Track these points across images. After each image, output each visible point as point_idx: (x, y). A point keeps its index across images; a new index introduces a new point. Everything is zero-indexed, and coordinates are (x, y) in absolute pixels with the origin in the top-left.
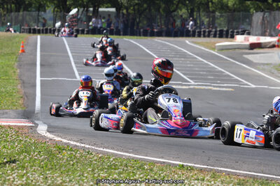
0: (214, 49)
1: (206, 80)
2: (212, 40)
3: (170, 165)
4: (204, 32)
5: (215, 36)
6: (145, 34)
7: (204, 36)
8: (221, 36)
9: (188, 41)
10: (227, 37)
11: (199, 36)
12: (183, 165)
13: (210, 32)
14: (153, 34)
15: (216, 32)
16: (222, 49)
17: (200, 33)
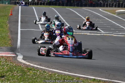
0: (115, 14)
1: (110, 30)
2: (114, 8)
3: (88, 78)
4: (110, 4)
5: (115, 7)
6: (78, 5)
7: (110, 7)
8: (119, 7)
9: (100, 9)
10: (122, 7)
11: (107, 6)
12: (95, 79)
13: (113, 4)
14: (82, 6)
15: (116, 4)
16: (119, 14)
17: (107, 5)
